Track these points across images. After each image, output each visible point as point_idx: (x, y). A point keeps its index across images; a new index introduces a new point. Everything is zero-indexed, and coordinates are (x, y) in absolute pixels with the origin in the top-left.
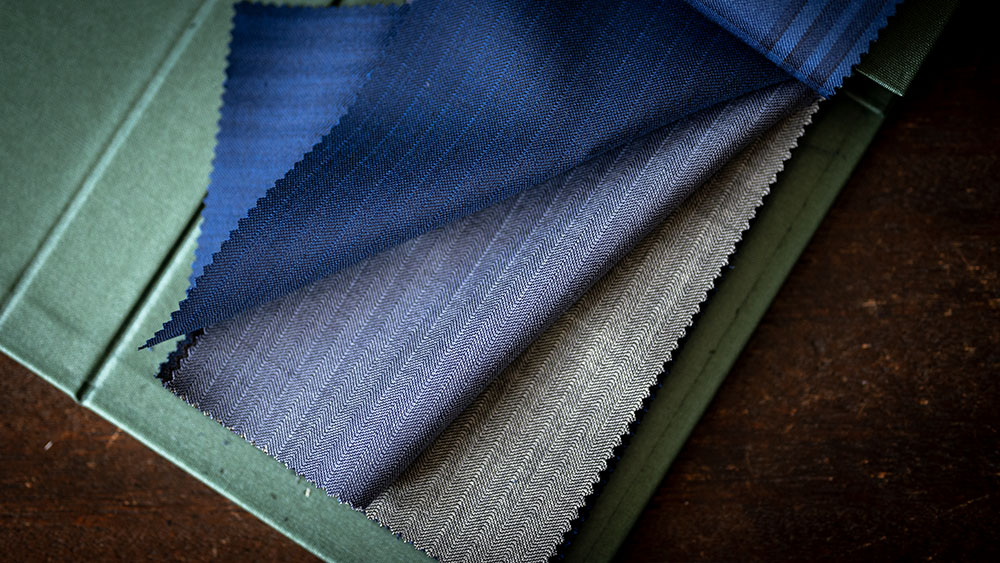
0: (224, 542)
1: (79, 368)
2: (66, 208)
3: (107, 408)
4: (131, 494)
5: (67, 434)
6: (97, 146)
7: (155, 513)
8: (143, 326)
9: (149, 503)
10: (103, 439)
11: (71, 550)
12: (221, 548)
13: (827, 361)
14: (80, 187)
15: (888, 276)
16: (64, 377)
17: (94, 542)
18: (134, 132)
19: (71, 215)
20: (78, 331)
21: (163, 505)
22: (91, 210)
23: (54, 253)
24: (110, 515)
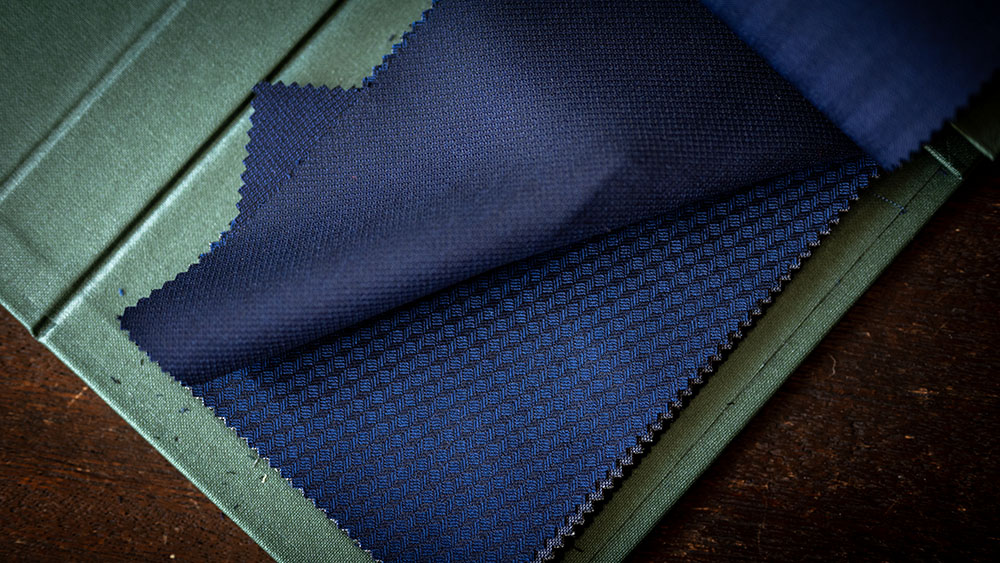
0: (177, 529)
1: (41, 300)
2: (57, 125)
3: (63, 349)
4: (85, 460)
5: (28, 384)
6: (101, 64)
7: (108, 485)
8: (117, 266)
9: (103, 473)
10: (65, 396)
11: (11, 510)
12: (172, 535)
13: (864, 447)
14: (75, 105)
15: (946, 365)
16: (24, 308)
17: (37, 505)
18: (143, 55)
19: (61, 134)
20: (47, 261)
21: (119, 478)
22: (84, 132)
23: (35, 171)
24: (59, 480)
